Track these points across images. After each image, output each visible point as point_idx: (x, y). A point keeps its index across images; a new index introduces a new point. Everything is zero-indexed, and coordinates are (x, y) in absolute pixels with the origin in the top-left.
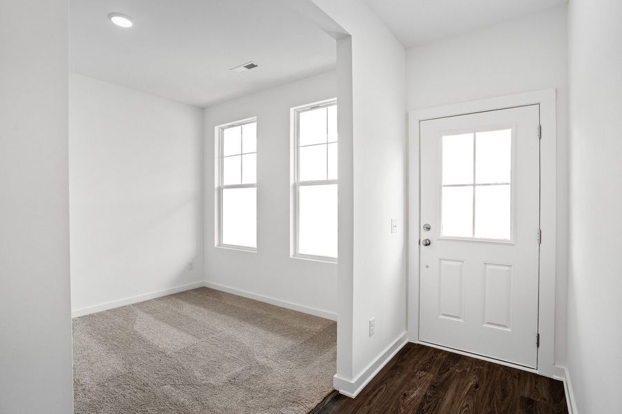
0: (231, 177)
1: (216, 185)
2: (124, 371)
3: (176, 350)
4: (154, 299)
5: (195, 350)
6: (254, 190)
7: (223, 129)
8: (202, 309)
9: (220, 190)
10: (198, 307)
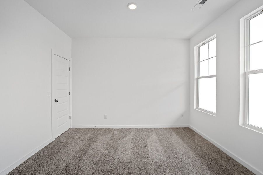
0: (203, 72)
1: (196, 77)
2: (129, 161)
3: (154, 160)
4: (164, 128)
5: (162, 165)
6: (215, 78)
7: (199, 47)
8: (180, 141)
9: (198, 79)
10: (179, 139)
